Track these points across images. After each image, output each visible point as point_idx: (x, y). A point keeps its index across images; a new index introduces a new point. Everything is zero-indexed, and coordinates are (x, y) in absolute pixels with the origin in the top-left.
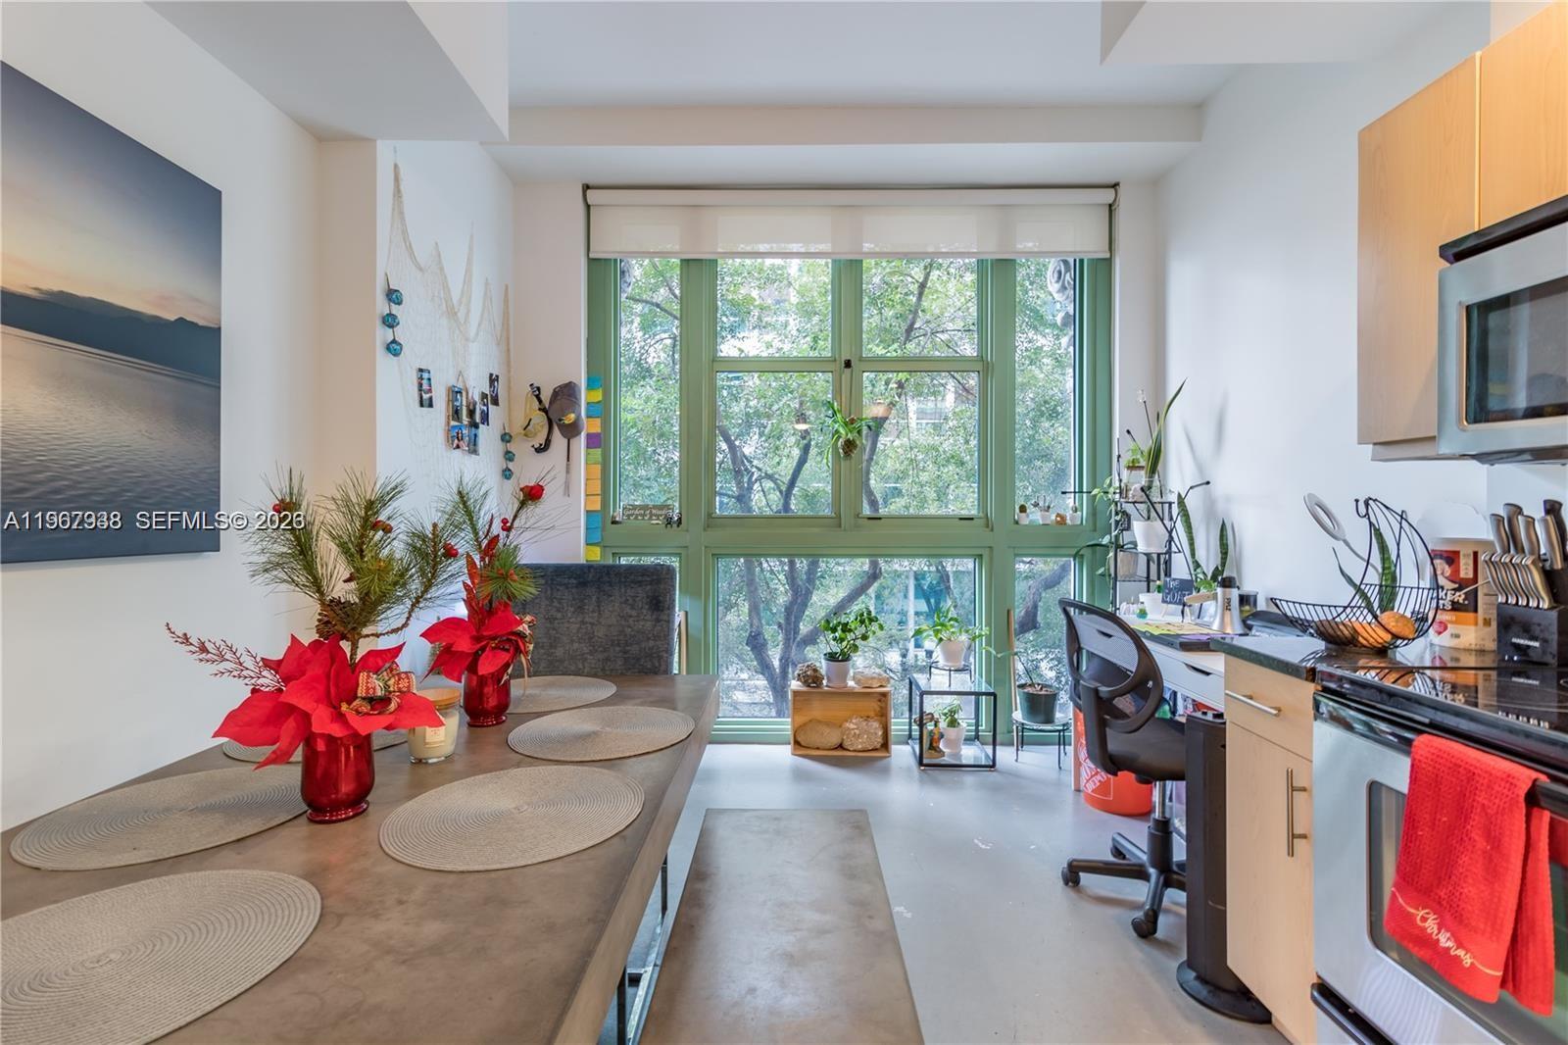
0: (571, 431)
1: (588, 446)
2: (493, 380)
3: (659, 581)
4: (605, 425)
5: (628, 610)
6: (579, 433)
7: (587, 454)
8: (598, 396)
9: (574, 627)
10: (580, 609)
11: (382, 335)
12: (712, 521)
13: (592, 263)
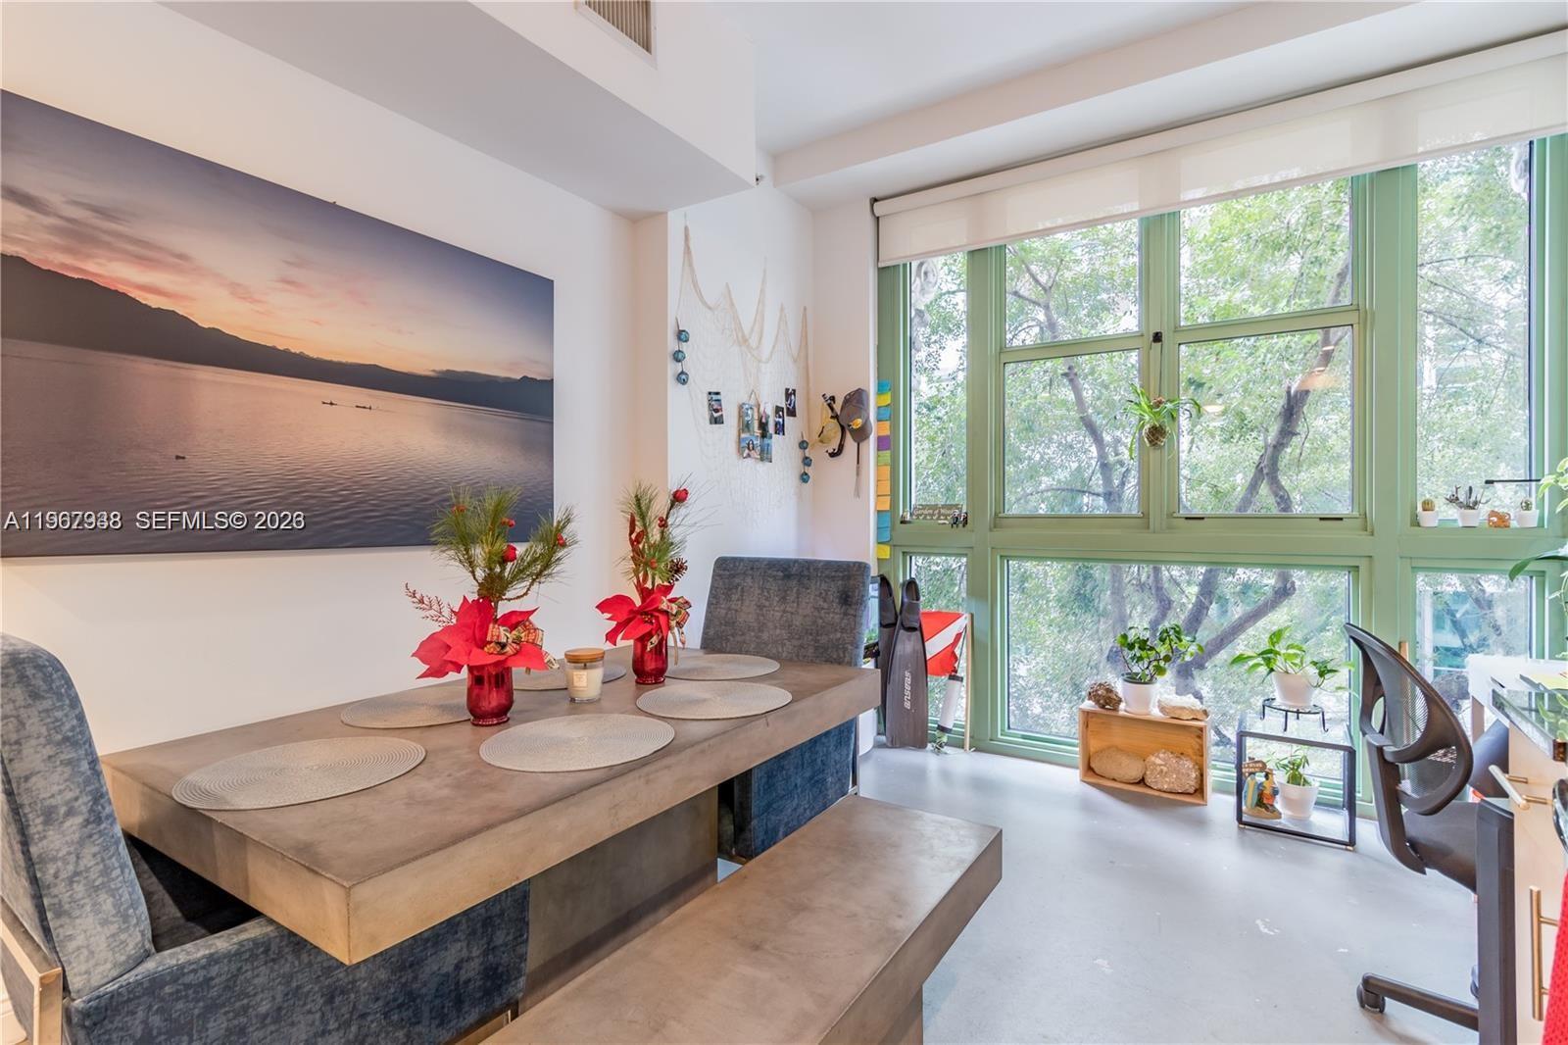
0: (861, 436)
1: (878, 448)
2: (790, 394)
3: (849, 577)
4: (895, 426)
6: (868, 437)
7: (877, 457)
10: (783, 599)
11: (674, 368)
12: (999, 521)
13: (882, 271)
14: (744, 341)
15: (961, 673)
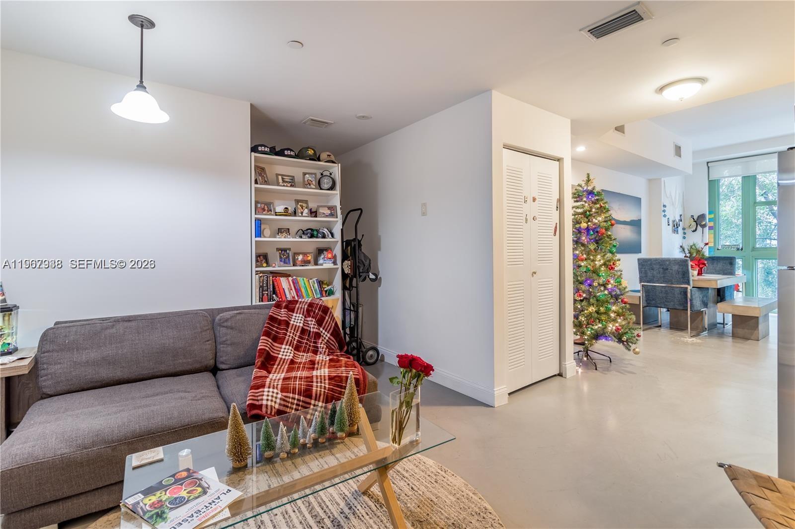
0: (704, 226)
1: (709, 229)
2: (681, 216)
3: (732, 259)
4: (715, 224)
5: (724, 265)
6: (706, 227)
7: (709, 232)
8: (712, 216)
9: (711, 267)
10: (713, 264)
11: (663, 214)
12: (754, 249)
13: (710, 181)
14: (673, 204)
15: (741, 290)
